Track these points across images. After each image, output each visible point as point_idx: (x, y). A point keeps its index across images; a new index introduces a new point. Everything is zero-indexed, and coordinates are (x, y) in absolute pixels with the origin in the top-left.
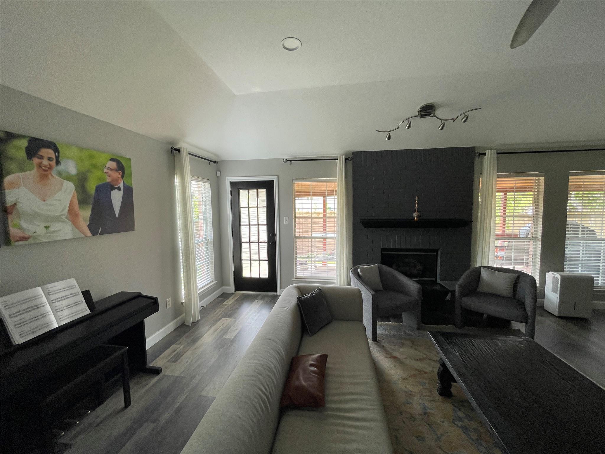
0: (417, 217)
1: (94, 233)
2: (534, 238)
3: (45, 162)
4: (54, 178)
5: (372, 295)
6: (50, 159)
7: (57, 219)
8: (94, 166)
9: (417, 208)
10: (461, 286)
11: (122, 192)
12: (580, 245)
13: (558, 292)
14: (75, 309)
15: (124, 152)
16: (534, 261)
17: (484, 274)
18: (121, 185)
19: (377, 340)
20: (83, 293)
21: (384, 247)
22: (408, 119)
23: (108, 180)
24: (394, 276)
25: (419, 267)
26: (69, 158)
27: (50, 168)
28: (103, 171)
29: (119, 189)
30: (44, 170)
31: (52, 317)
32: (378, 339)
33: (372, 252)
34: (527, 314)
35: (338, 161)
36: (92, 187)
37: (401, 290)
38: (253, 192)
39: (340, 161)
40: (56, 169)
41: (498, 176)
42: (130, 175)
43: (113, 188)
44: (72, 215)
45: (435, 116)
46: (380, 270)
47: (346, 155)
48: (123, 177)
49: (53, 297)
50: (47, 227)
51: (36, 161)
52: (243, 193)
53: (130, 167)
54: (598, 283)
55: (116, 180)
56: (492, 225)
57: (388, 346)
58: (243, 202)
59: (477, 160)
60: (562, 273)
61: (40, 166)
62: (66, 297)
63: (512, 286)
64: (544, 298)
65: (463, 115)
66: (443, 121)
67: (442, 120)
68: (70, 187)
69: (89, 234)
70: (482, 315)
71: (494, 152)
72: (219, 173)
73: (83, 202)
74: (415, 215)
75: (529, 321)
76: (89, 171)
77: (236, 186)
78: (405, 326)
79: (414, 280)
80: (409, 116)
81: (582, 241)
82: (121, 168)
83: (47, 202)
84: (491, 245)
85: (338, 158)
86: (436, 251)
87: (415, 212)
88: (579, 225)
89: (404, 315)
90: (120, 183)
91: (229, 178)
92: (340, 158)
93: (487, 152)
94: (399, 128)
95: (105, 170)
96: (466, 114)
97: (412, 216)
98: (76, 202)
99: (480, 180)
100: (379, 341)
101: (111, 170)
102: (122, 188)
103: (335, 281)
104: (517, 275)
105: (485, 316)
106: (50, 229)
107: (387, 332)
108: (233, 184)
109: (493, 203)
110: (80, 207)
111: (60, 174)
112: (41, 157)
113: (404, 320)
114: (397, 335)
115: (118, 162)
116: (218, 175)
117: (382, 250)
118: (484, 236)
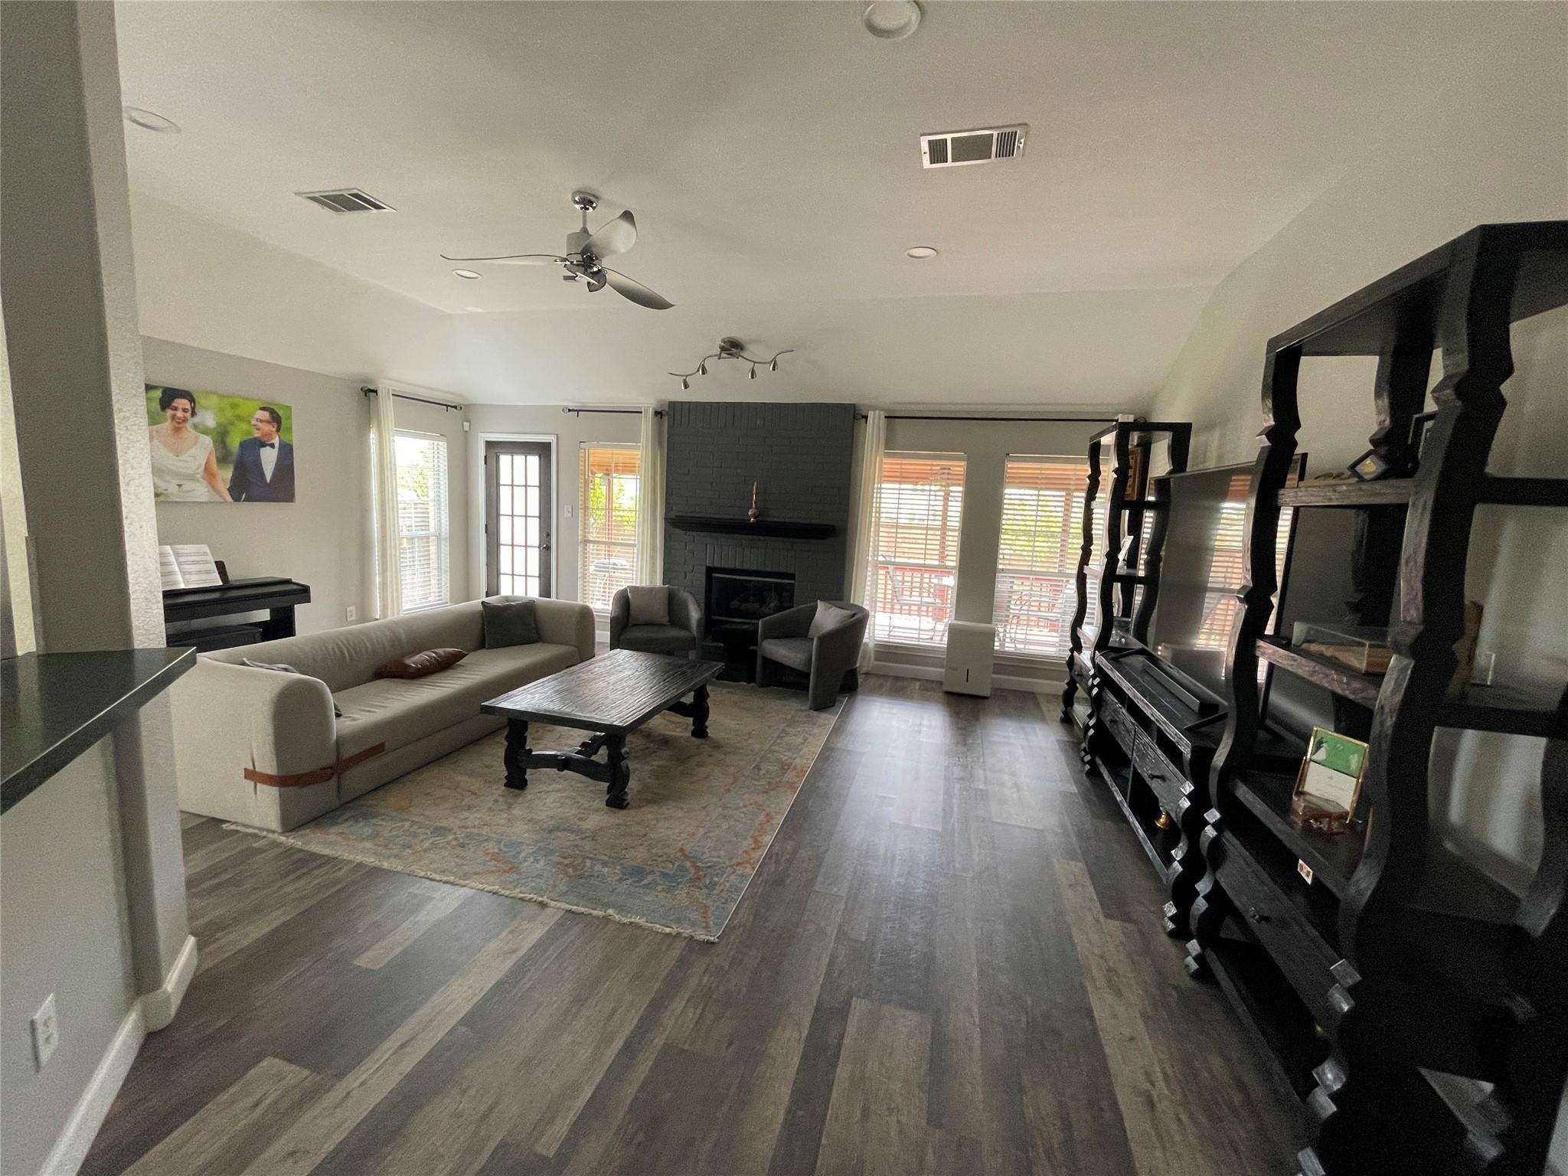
0: (755, 517)
1: (237, 499)
3: (180, 414)
4: (189, 431)
6: (185, 410)
7: (191, 478)
8: (239, 417)
9: (755, 502)
11: (276, 450)
14: (204, 577)
15: (281, 398)
17: (819, 612)
18: (276, 441)
20: (216, 562)
21: (711, 565)
23: (257, 434)
26: (206, 408)
27: (185, 420)
28: (250, 422)
29: (272, 446)
30: (179, 423)
31: (179, 577)
33: (693, 572)
35: (644, 416)
36: (234, 442)
38: (519, 459)
39: (646, 417)
40: (191, 421)
41: (886, 456)
42: (289, 430)
43: (263, 445)
44: (209, 474)
45: (747, 357)
46: (671, 596)
47: (656, 407)
48: (278, 430)
49: (182, 559)
50: (180, 486)
51: (169, 412)
52: (505, 460)
53: (289, 418)
55: (269, 435)
58: (505, 477)
59: (859, 427)
61: (173, 417)
62: (194, 563)
66: (755, 364)
67: (755, 362)
68: (207, 441)
69: (229, 499)
71: (883, 414)
72: (466, 425)
73: (223, 460)
74: (751, 513)
76: (232, 424)
77: (494, 448)
80: (710, 354)
82: (276, 419)
83: (181, 458)
85: (645, 411)
86: (793, 577)
87: (751, 507)
90: (272, 439)
91: (484, 435)
92: (647, 411)
93: (871, 414)
95: (253, 422)
96: (777, 357)
97: (748, 515)
98: (214, 460)
101: (261, 421)
102: (277, 445)
106: (183, 487)
108: (490, 445)
110: (218, 465)
111: (195, 427)
112: (176, 409)
115: (272, 412)
116: (466, 428)
117: (708, 570)
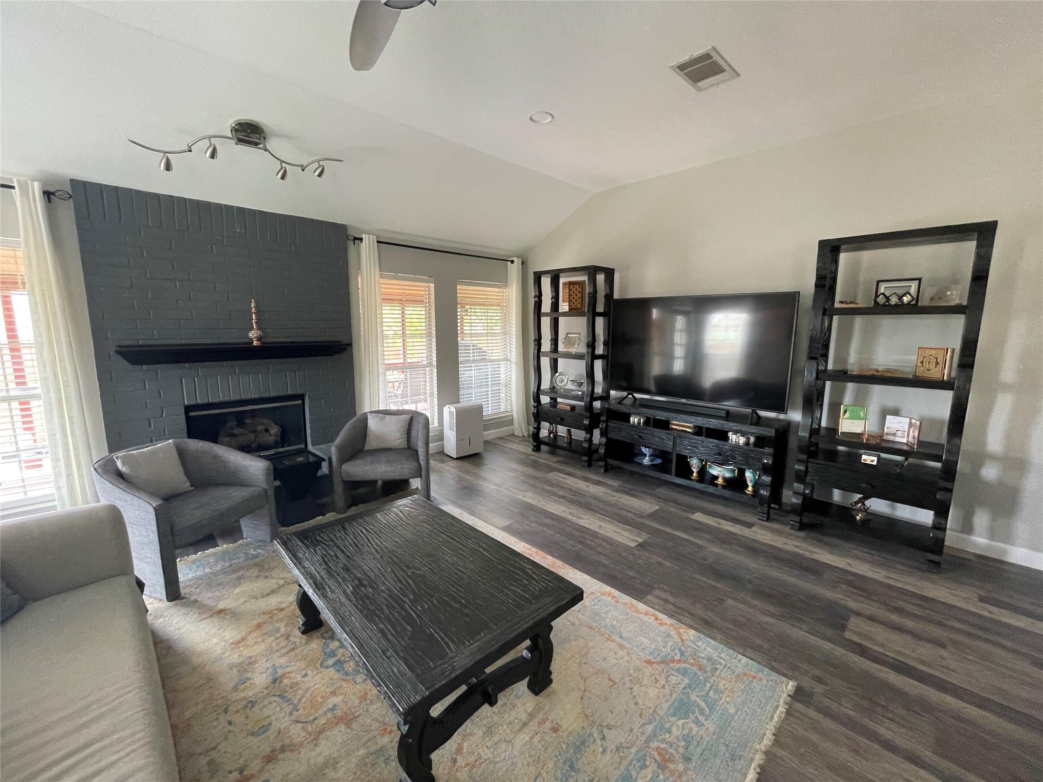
0: (258, 339)
2: (430, 364)
5: (155, 509)
9: (256, 323)
10: (340, 449)
12: (471, 370)
13: (455, 429)
16: (432, 394)
17: (373, 424)
19: (180, 594)
21: (193, 402)
22: (210, 138)
24: (216, 457)
25: (275, 430)
32: (183, 591)
33: (162, 416)
34: (420, 465)
35: (16, 192)
37: (233, 479)
41: (382, 276)
45: (266, 150)
46: (181, 453)
47: (44, 182)
54: (488, 410)
56: (380, 348)
57: (206, 597)
59: (351, 247)
60: (457, 405)
63: (406, 432)
64: (443, 440)
65: (316, 165)
66: (284, 165)
67: (282, 162)
70: (374, 482)
71: (373, 238)
74: (253, 335)
75: (423, 473)
78: (247, 544)
79: (260, 456)
80: (212, 134)
81: (473, 365)
84: (381, 378)
85: (15, 184)
86: (302, 397)
87: (252, 328)
88: (470, 346)
89: (245, 524)
92: (25, 186)
93: (363, 236)
94: (190, 151)
96: (321, 163)
97: (248, 338)
99: (359, 280)
100: (186, 596)
103: (56, 503)
104: (410, 416)
105: (380, 482)
107: (207, 570)
109: (378, 316)
113: (245, 534)
114: (231, 566)
117: (188, 409)
118: (371, 366)
